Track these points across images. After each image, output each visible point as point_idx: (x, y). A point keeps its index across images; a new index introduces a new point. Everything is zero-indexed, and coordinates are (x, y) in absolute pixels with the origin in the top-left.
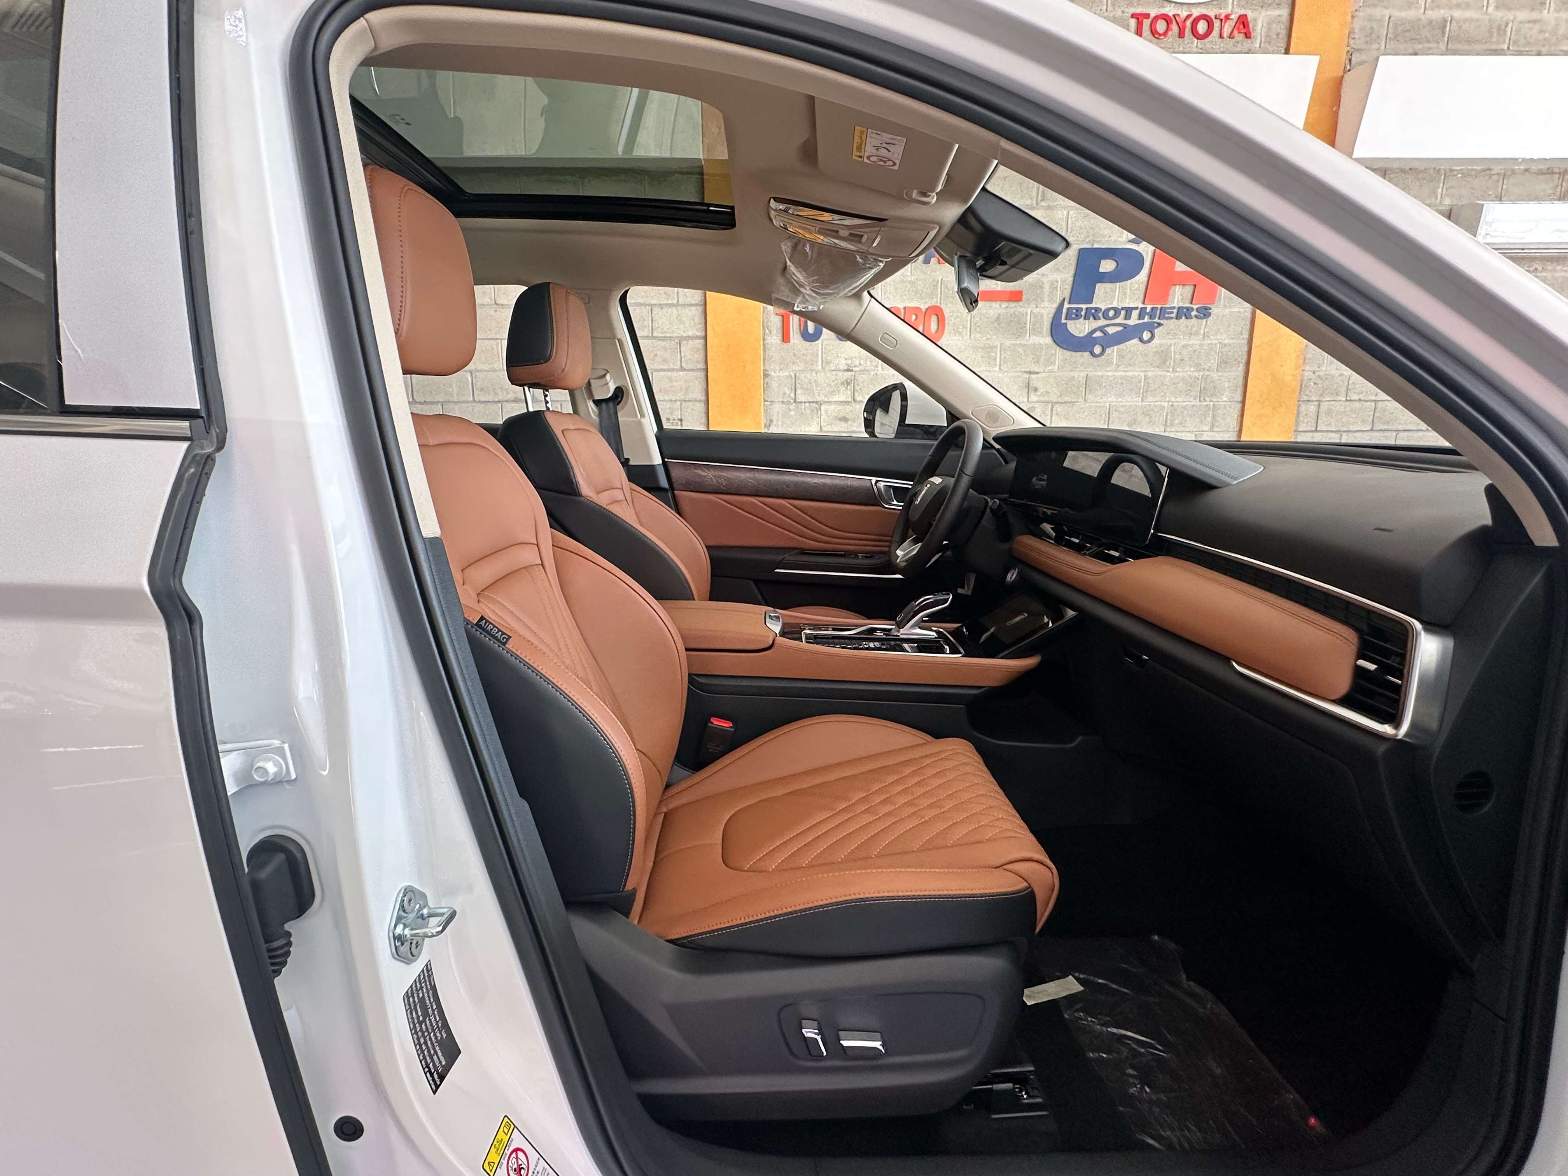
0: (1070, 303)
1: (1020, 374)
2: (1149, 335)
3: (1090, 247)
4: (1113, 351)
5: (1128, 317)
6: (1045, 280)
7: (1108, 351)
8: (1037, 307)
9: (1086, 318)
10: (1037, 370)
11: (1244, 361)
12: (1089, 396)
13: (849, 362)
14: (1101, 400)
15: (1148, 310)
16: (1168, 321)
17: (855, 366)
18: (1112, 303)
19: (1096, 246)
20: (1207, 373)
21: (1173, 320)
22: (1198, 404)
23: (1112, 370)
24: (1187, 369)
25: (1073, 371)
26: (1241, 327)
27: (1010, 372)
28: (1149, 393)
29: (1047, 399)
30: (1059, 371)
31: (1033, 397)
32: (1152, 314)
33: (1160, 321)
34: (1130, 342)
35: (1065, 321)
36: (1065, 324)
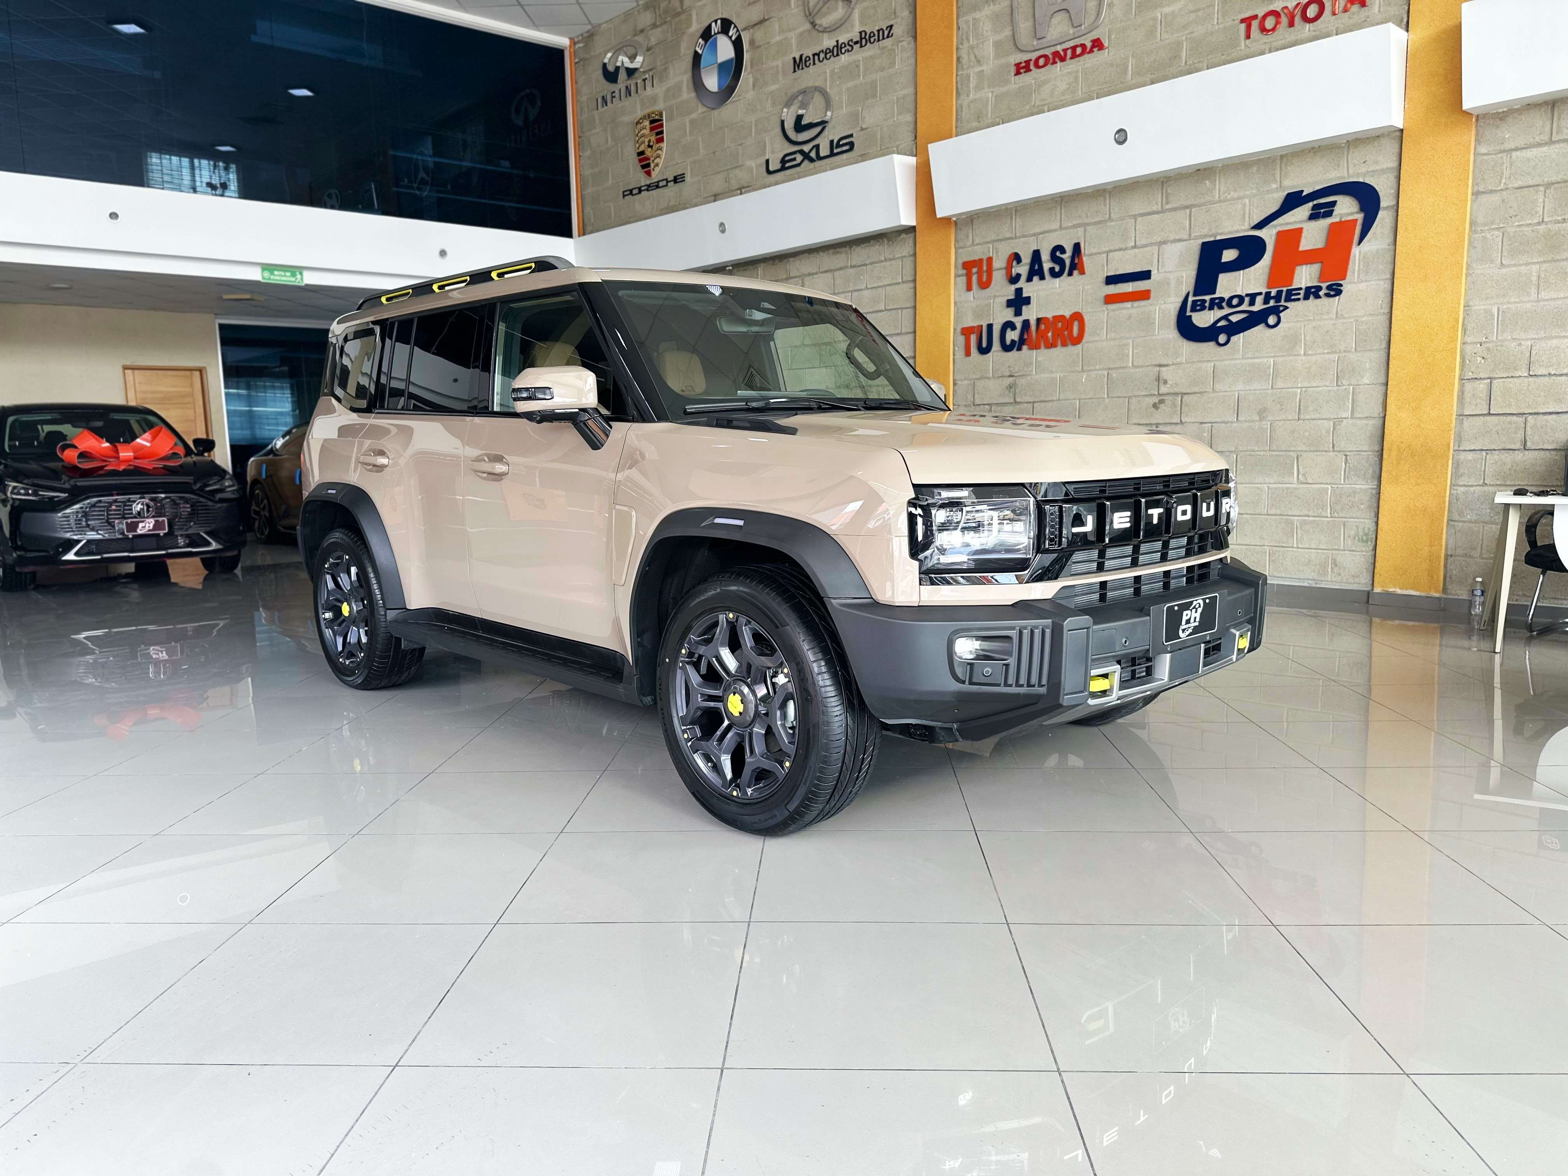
0: (1194, 295)
1: (1150, 368)
2: (1276, 320)
3: (1212, 239)
4: (1239, 339)
5: (1252, 303)
6: (1172, 277)
7: (1234, 339)
8: (1165, 303)
9: (1211, 308)
10: (1165, 362)
11: (1387, 338)
12: (1218, 387)
13: (1011, 369)
14: (1229, 390)
15: (1272, 295)
16: (1297, 303)
17: (1016, 372)
18: (1236, 292)
19: (1219, 238)
20: (1344, 354)
21: (1302, 301)
22: (1336, 388)
23: (1239, 359)
24: (1320, 351)
25: (1200, 361)
26: (1381, 300)
27: (1142, 367)
28: (1279, 379)
29: (1176, 390)
30: (1187, 362)
31: (1164, 389)
32: (1278, 298)
33: (1286, 304)
34: (1256, 328)
35: (1191, 314)
36: (1190, 316)
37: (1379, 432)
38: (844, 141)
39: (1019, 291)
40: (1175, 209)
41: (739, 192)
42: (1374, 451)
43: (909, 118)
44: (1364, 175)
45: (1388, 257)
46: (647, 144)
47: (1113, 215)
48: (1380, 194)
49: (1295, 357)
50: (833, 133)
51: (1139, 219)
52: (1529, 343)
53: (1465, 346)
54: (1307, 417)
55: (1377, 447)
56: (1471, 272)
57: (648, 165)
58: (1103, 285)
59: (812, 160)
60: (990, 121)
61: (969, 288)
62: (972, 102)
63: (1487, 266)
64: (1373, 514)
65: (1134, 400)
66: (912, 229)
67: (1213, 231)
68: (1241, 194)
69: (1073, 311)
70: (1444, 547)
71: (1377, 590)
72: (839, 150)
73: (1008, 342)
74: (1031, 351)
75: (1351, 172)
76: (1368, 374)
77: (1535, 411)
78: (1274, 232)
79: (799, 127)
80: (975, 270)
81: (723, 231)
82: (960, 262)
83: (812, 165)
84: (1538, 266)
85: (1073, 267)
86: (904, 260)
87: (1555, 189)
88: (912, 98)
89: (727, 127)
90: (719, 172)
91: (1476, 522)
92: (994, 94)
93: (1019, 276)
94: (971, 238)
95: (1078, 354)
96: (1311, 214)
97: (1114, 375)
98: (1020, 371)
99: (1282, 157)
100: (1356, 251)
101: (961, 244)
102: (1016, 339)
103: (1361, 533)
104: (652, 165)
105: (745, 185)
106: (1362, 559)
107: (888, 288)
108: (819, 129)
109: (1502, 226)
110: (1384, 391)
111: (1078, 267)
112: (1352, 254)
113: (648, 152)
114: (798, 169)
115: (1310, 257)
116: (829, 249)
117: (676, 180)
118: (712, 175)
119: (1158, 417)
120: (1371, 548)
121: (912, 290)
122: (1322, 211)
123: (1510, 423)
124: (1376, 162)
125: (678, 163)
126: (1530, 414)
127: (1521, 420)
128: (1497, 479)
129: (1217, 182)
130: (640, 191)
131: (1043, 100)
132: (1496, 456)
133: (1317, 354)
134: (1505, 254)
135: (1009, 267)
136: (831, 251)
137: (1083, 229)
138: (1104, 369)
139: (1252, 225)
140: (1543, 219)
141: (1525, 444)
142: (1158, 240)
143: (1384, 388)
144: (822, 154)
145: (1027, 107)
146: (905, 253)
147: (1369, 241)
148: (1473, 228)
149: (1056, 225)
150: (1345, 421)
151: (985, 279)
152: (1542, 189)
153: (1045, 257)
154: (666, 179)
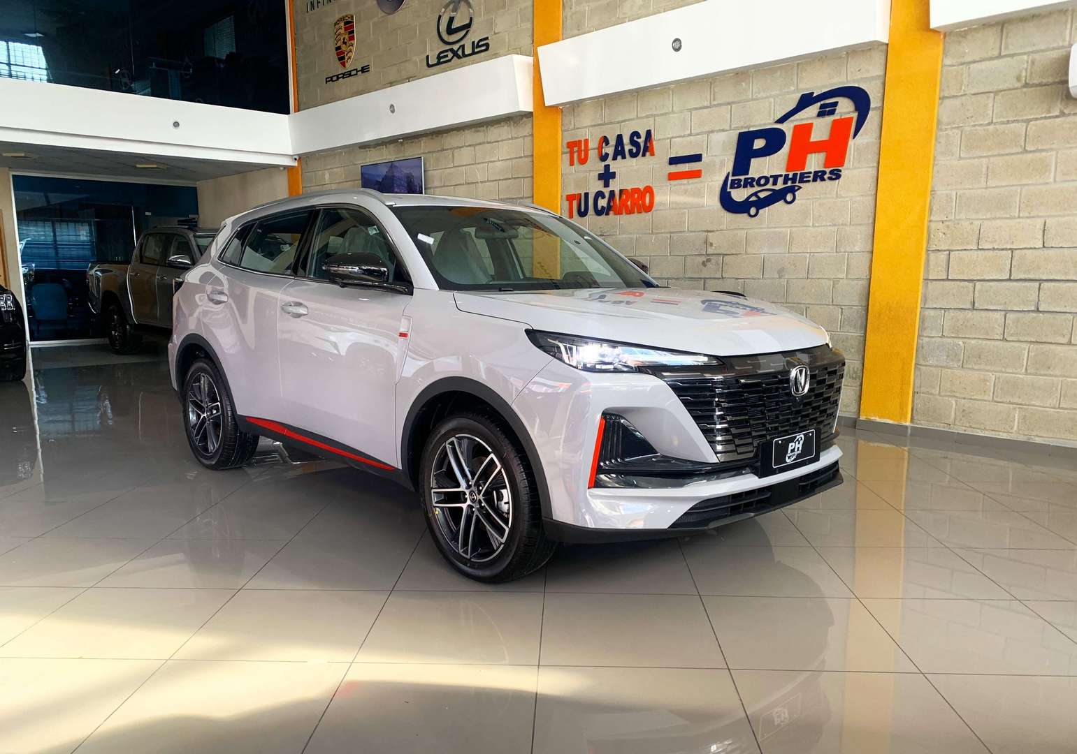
0: (733, 175)
1: (701, 233)
2: (792, 197)
3: (746, 130)
4: (765, 212)
5: (775, 183)
6: (717, 160)
7: (761, 211)
8: (712, 181)
9: (745, 186)
10: (711, 229)
11: (873, 214)
12: (749, 250)
13: (602, 230)
14: (758, 253)
15: (790, 177)
16: (807, 184)
17: (605, 232)
18: (763, 173)
19: (751, 129)
20: (842, 227)
21: (811, 182)
22: (835, 254)
23: (765, 228)
24: (824, 223)
25: (736, 229)
26: (870, 184)
27: (695, 232)
28: (793, 245)
29: (718, 252)
30: (727, 230)
31: (710, 251)
32: (794, 180)
33: (800, 185)
34: (777, 203)
35: (730, 190)
36: (730, 192)
37: (867, 292)
38: (482, 43)
39: (607, 167)
40: (720, 105)
41: (406, 80)
42: (861, 306)
43: (529, 25)
44: (858, 81)
45: (875, 149)
46: (342, 40)
47: (674, 109)
48: (871, 97)
49: (804, 228)
50: (474, 36)
51: (693, 112)
52: (978, 222)
53: (931, 223)
54: (814, 277)
55: (864, 303)
56: (936, 163)
57: (343, 58)
58: (667, 164)
59: (459, 57)
60: (587, 29)
61: (572, 164)
62: (573, 14)
63: (948, 158)
64: (861, 356)
65: (688, 258)
66: (530, 114)
67: (748, 124)
68: (768, 94)
69: (645, 186)
70: (912, 386)
71: (862, 418)
72: (479, 49)
73: (600, 208)
74: (616, 216)
75: (848, 78)
76: (859, 244)
77: (982, 278)
78: (792, 125)
79: (450, 31)
80: (576, 149)
81: (393, 112)
82: (565, 142)
83: (460, 61)
84: (987, 159)
85: (646, 149)
86: (526, 138)
87: (1002, 96)
88: (530, 10)
89: (400, 28)
90: (394, 65)
91: (937, 366)
92: (590, 8)
93: (607, 155)
94: (572, 122)
95: (649, 220)
96: (819, 112)
97: (675, 236)
98: (608, 231)
99: (798, 64)
100: (852, 143)
101: (566, 128)
102: (605, 206)
103: (851, 372)
104: (346, 58)
105: (411, 75)
106: (852, 393)
107: (514, 160)
108: (464, 32)
109: (961, 125)
110: (870, 257)
111: (650, 149)
112: (849, 146)
113: (344, 47)
114: (449, 63)
115: (818, 147)
116: (471, 128)
117: (363, 70)
118: (389, 66)
119: (705, 274)
120: (859, 383)
121: (531, 164)
122: (827, 109)
123: (963, 287)
124: (868, 71)
125: (364, 57)
126: (978, 280)
127: (971, 285)
128: (953, 332)
129: (751, 84)
130: (338, 78)
131: (625, 14)
132: (952, 313)
133: (821, 226)
134: (963, 148)
135: (600, 148)
136: (473, 129)
137: (653, 118)
138: (667, 233)
139: (777, 119)
140: (992, 120)
141: (974, 305)
142: (707, 130)
143: (870, 255)
144: (466, 53)
145: (614, 19)
146: (526, 134)
147: (861, 135)
148: (940, 127)
149: (633, 115)
150: (841, 281)
151: (583, 157)
152: (992, 95)
153: (626, 140)
154: (356, 69)
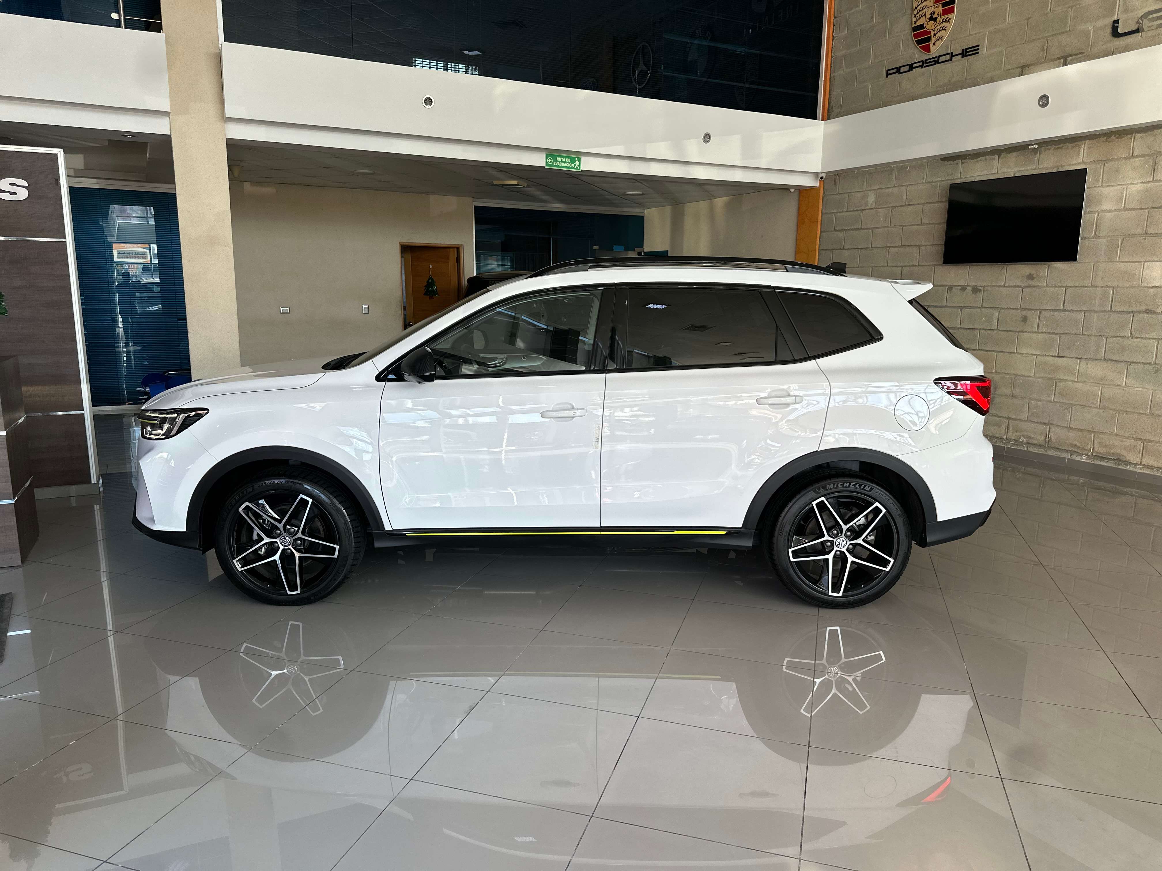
41: (1062, 60)
46: (928, 16)
57: (928, 39)
81: (1043, 105)
90: (1031, 41)
104: (933, 40)
105: (1074, 53)
113: (930, 26)
117: (965, 53)
118: (1021, 44)
125: (970, 35)
130: (911, 67)
154: (952, 53)
